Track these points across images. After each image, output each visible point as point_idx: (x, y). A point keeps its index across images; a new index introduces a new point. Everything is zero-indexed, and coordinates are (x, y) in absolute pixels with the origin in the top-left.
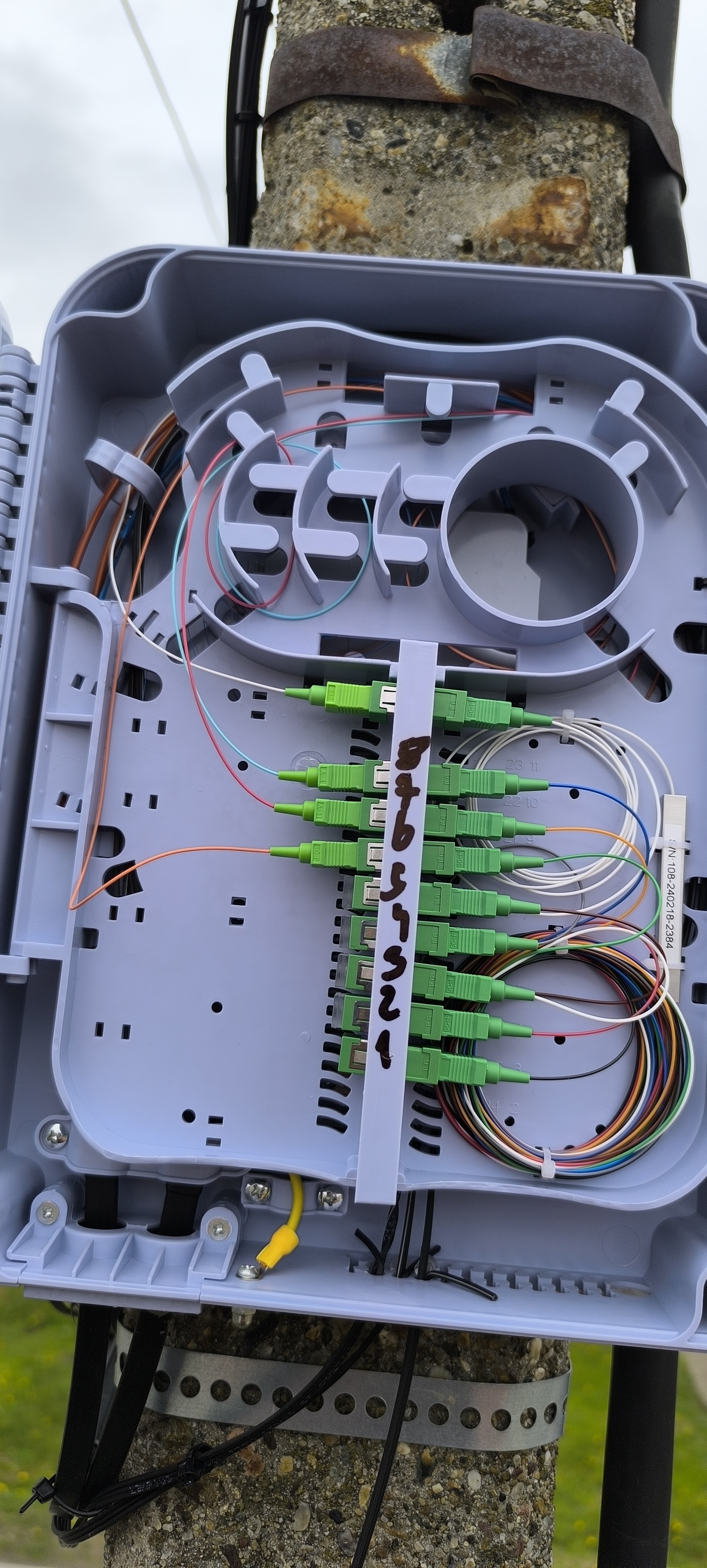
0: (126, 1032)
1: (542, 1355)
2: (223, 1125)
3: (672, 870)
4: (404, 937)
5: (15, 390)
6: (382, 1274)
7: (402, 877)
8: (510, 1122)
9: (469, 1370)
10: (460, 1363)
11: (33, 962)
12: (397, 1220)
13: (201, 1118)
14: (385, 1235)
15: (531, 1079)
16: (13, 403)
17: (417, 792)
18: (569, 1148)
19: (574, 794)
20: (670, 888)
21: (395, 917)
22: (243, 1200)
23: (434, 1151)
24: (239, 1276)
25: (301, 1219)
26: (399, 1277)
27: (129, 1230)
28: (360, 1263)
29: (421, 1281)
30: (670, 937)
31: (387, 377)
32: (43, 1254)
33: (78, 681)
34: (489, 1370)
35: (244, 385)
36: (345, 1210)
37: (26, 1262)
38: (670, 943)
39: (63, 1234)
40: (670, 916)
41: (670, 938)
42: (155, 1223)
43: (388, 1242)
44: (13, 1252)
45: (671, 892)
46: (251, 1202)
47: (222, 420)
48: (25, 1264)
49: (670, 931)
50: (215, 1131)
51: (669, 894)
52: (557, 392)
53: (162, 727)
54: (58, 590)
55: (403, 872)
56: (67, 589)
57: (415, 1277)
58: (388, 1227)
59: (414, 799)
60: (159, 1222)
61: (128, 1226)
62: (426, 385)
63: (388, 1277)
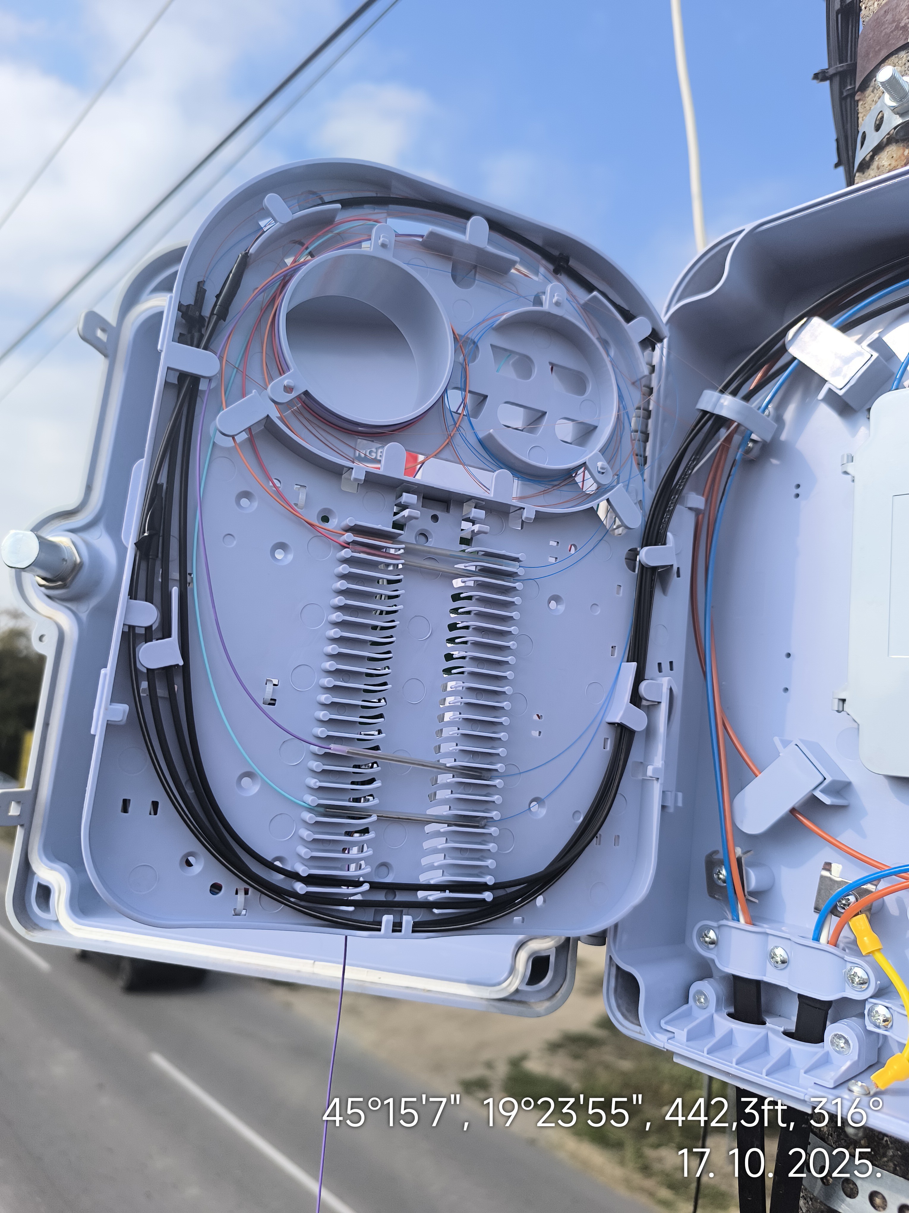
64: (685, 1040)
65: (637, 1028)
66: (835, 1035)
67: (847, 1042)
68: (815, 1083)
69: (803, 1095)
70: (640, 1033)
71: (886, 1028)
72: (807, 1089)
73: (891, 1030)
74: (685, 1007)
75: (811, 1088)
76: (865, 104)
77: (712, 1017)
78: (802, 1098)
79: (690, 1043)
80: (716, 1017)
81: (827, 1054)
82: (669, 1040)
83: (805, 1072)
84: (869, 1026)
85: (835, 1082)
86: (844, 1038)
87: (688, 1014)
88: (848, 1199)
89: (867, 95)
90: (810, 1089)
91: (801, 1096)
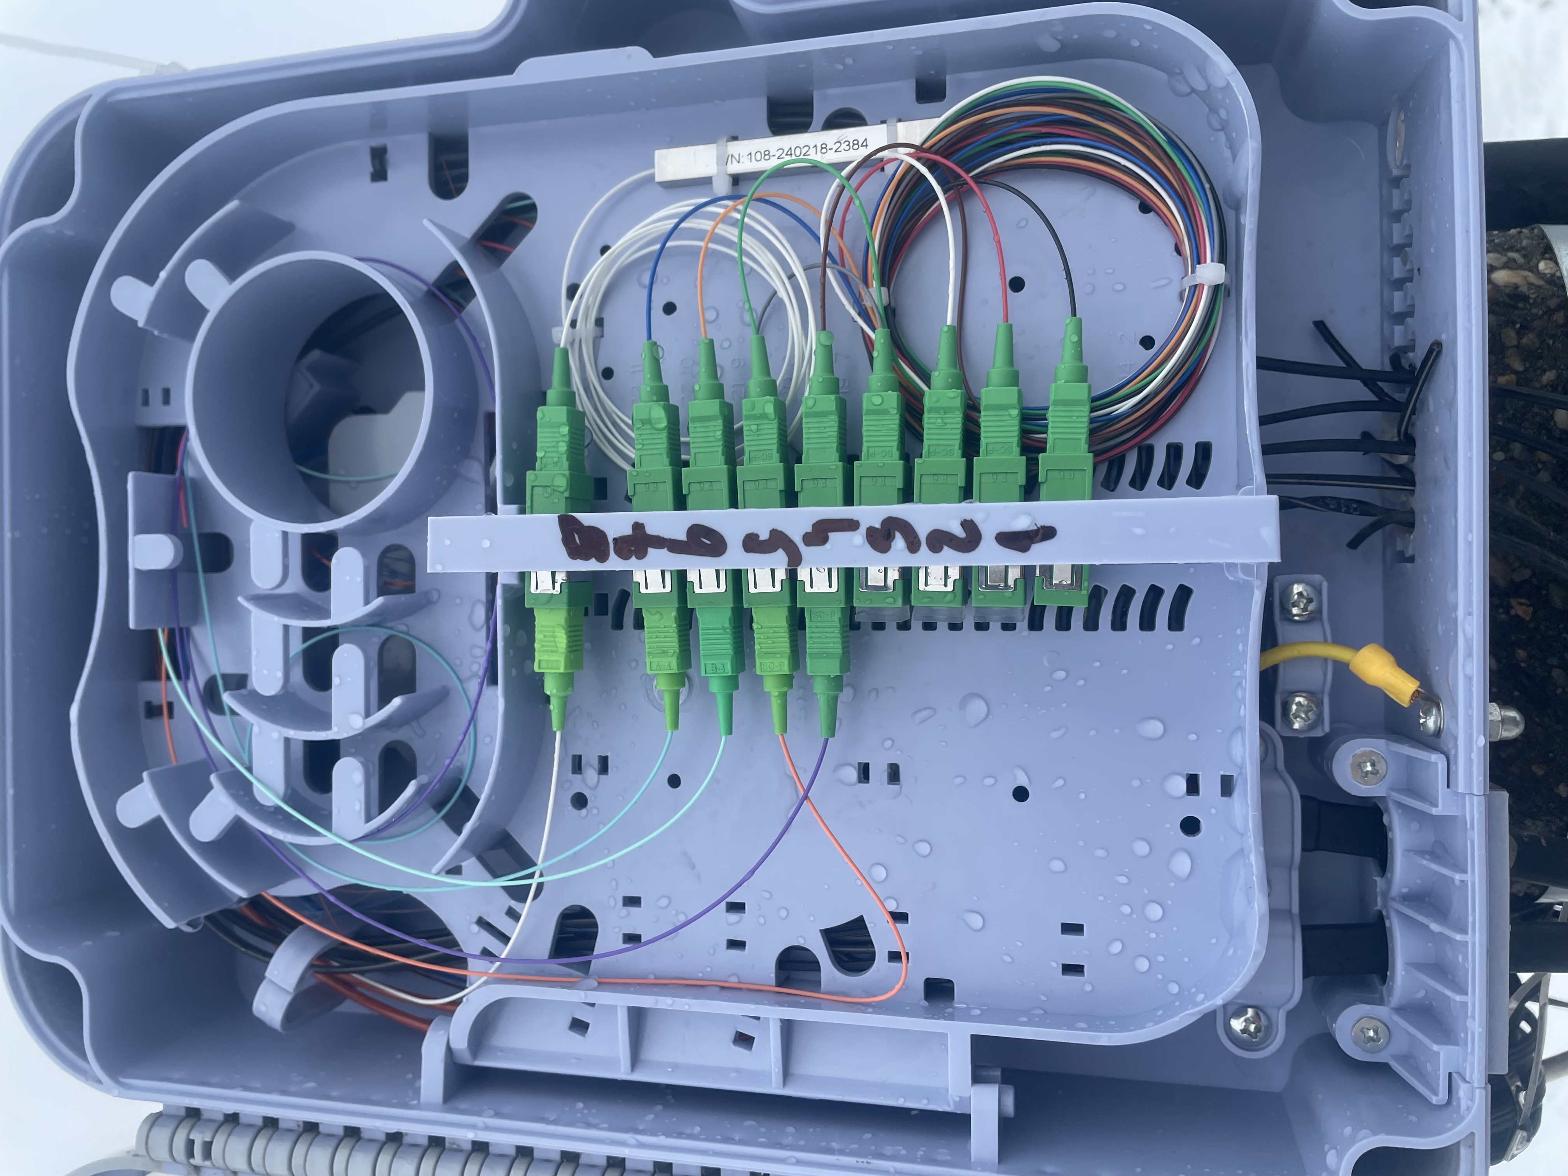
0: (1072, 929)
1: (1520, 267)
2: (1200, 773)
3: (758, 155)
4: (851, 525)
5: (191, 1137)
6: (1412, 512)
7: (764, 536)
8: (1147, 342)
12: (1326, 497)
13: (1192, 807)
14: (1352, 514)
15: (1075, 315)
16: (208, 1139)
17: (638, 527)
18: (1178, 250)
20: (783, 155)
21: (824, 540)
22: (1318, 733)
23: (1204, 451)
24: (1438, 732)
25: (1338, 640)
26: (1414, 486)
27: (1385, 905)
28: (1399, 547)
29: (1417, 451)
30: (851, 145)
31: (132, 626)
32: (1435, 1048)
33: (579, 1026)
35: (158, 821)
36: (1317, 577)
37: (1450, 1074)
38: (860, 144)
39: (1400, 1010)
40: (822, 148)
41: (854, 144)
42: (1371, 864)
43: (1363, 508)
44: (1436, 1094)
45: (789, 153)
46: (1319, 719)
47: (203, 848)
48: (1454, 1075)
49: (844, 146)
50: (1210, 786)
51: (791, 154)
52: (156, 397)
53: (633, 901)
54: (455, 1063)
55: (757, 536)
56: (449, 1050)
57: (1413, 460)
58: (1338, 509)
59: (651, 530)
60: (1370, 859)
61: (1379, 906)
62: (138, 572)
63: (1416, 503)
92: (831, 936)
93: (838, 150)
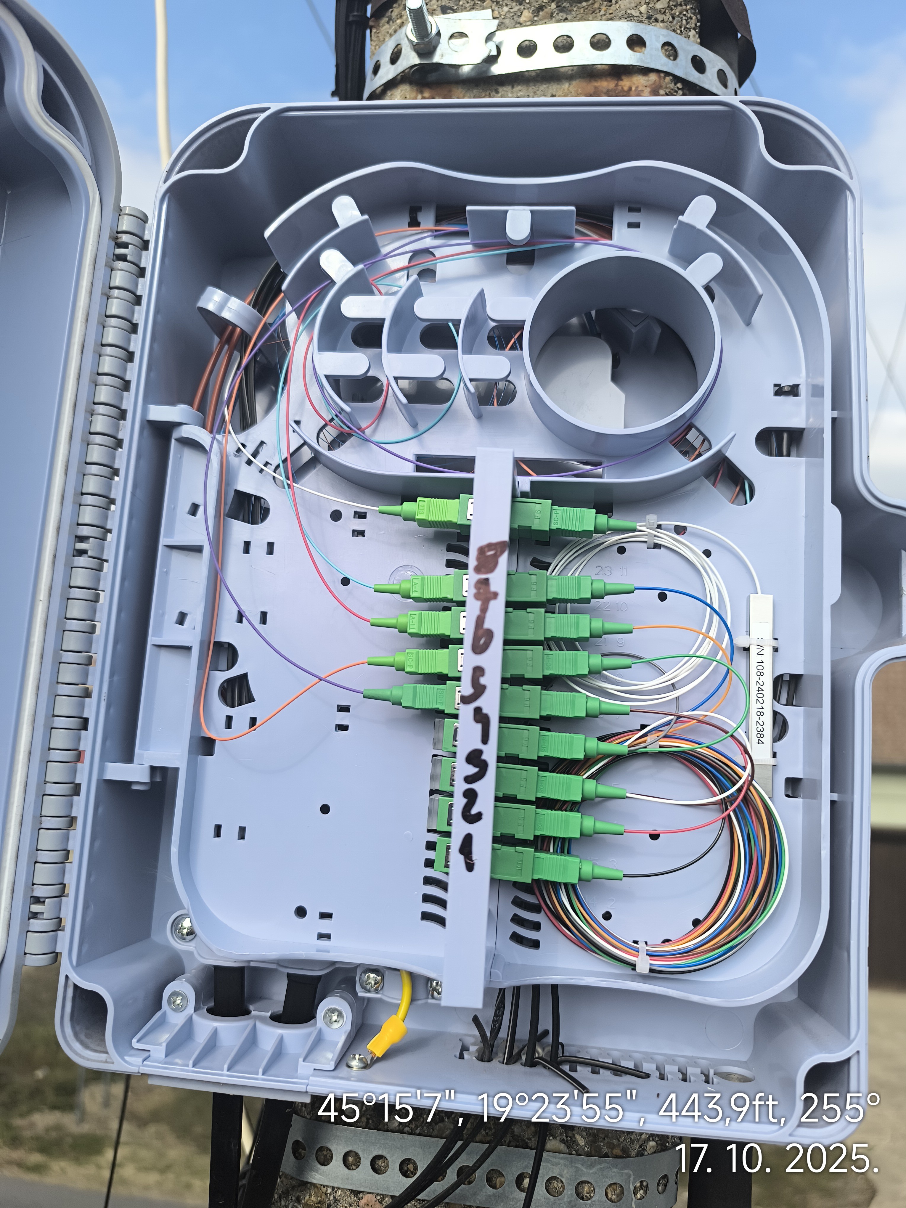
0: (242, 833)
2: (332, 921)
3: (761, 668)
4: (485, 739)
6: (490, 1061)
7: (483, 681)
8: (607, 916)
9: (583, 1144)
10: (575, 1137)
11: (153, 769)
12: (504, 1008)
13: (312, 914)
14: (493, 1023)
15: (624, 877)
17: (495, 595)
18: (667, 941)
19: (663, 597)
20: (759, 685)
21: (477, 720)
22: (358, 988)
23: (535, 944)
24: (349, 1066)
25: (411, 1007)
26: (506, 1064)
27: (252, 1017)
28: (471, 1048)
29: (527, 1069)
30: (761, 733)
31: (469, 208)
32: (166, 1043)
33: (194, 510)
34: (602, 1144)
35: (336, 226)
37: (149, 1051)
38: (760, 739)
39: (191, 1021)
40: (761, 712)
41: (761, 734)
42: (277, 1011)
43: (496, 1031)
44: (138, 1041)
45: (760, 689)
46: (365, 990)
48: (148, 1054)
49: (760, 728)
50: (325, 926)
51: (759, 691)
52: (634, 217)
53: (270, 548)
54: (172, 426)
55: (483, 675)
56: (180, 424)
57: (521, 1064)
58: (496, 1015)
59: (493, 604)
60: (280, 1011)
61: (252, 1013)
62: (505, 213)
63: (496, 1064)
64: (164, 1056)
65: (103, 1056)
66: (328, 1010)
67: (340, 1014)
68: (314, 1069)
69: (305, 1086)
70: (106, 1062)
71: (376, 991)
72: (308, 1079)
73: (381, 992)
74: (159, 1014)
75: (313, 1075)
76: (379, 33)
77: (190, 1019)
78: (304, 1090)
79: (169, 1059)
80: (195, 1017)
81: (320, 1031)
82: (145, 1063)
83: (304, 1061)
84: (361, 992)
85: (335, 1063)
86: (338, 1011)
87: (163, 1021)
88: (323, 1167)
89: (381, 25)
90: (311, 1078)
91: (303, 1088)
92: (243, 678)
93: (758, 723)
